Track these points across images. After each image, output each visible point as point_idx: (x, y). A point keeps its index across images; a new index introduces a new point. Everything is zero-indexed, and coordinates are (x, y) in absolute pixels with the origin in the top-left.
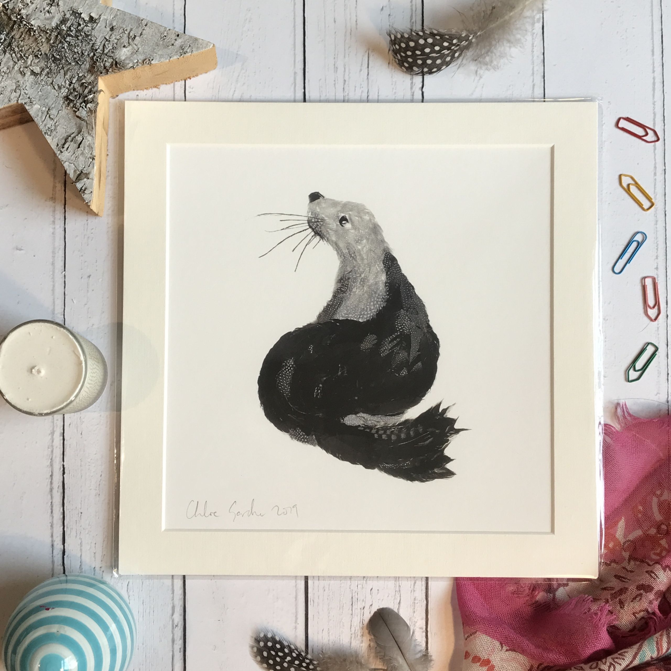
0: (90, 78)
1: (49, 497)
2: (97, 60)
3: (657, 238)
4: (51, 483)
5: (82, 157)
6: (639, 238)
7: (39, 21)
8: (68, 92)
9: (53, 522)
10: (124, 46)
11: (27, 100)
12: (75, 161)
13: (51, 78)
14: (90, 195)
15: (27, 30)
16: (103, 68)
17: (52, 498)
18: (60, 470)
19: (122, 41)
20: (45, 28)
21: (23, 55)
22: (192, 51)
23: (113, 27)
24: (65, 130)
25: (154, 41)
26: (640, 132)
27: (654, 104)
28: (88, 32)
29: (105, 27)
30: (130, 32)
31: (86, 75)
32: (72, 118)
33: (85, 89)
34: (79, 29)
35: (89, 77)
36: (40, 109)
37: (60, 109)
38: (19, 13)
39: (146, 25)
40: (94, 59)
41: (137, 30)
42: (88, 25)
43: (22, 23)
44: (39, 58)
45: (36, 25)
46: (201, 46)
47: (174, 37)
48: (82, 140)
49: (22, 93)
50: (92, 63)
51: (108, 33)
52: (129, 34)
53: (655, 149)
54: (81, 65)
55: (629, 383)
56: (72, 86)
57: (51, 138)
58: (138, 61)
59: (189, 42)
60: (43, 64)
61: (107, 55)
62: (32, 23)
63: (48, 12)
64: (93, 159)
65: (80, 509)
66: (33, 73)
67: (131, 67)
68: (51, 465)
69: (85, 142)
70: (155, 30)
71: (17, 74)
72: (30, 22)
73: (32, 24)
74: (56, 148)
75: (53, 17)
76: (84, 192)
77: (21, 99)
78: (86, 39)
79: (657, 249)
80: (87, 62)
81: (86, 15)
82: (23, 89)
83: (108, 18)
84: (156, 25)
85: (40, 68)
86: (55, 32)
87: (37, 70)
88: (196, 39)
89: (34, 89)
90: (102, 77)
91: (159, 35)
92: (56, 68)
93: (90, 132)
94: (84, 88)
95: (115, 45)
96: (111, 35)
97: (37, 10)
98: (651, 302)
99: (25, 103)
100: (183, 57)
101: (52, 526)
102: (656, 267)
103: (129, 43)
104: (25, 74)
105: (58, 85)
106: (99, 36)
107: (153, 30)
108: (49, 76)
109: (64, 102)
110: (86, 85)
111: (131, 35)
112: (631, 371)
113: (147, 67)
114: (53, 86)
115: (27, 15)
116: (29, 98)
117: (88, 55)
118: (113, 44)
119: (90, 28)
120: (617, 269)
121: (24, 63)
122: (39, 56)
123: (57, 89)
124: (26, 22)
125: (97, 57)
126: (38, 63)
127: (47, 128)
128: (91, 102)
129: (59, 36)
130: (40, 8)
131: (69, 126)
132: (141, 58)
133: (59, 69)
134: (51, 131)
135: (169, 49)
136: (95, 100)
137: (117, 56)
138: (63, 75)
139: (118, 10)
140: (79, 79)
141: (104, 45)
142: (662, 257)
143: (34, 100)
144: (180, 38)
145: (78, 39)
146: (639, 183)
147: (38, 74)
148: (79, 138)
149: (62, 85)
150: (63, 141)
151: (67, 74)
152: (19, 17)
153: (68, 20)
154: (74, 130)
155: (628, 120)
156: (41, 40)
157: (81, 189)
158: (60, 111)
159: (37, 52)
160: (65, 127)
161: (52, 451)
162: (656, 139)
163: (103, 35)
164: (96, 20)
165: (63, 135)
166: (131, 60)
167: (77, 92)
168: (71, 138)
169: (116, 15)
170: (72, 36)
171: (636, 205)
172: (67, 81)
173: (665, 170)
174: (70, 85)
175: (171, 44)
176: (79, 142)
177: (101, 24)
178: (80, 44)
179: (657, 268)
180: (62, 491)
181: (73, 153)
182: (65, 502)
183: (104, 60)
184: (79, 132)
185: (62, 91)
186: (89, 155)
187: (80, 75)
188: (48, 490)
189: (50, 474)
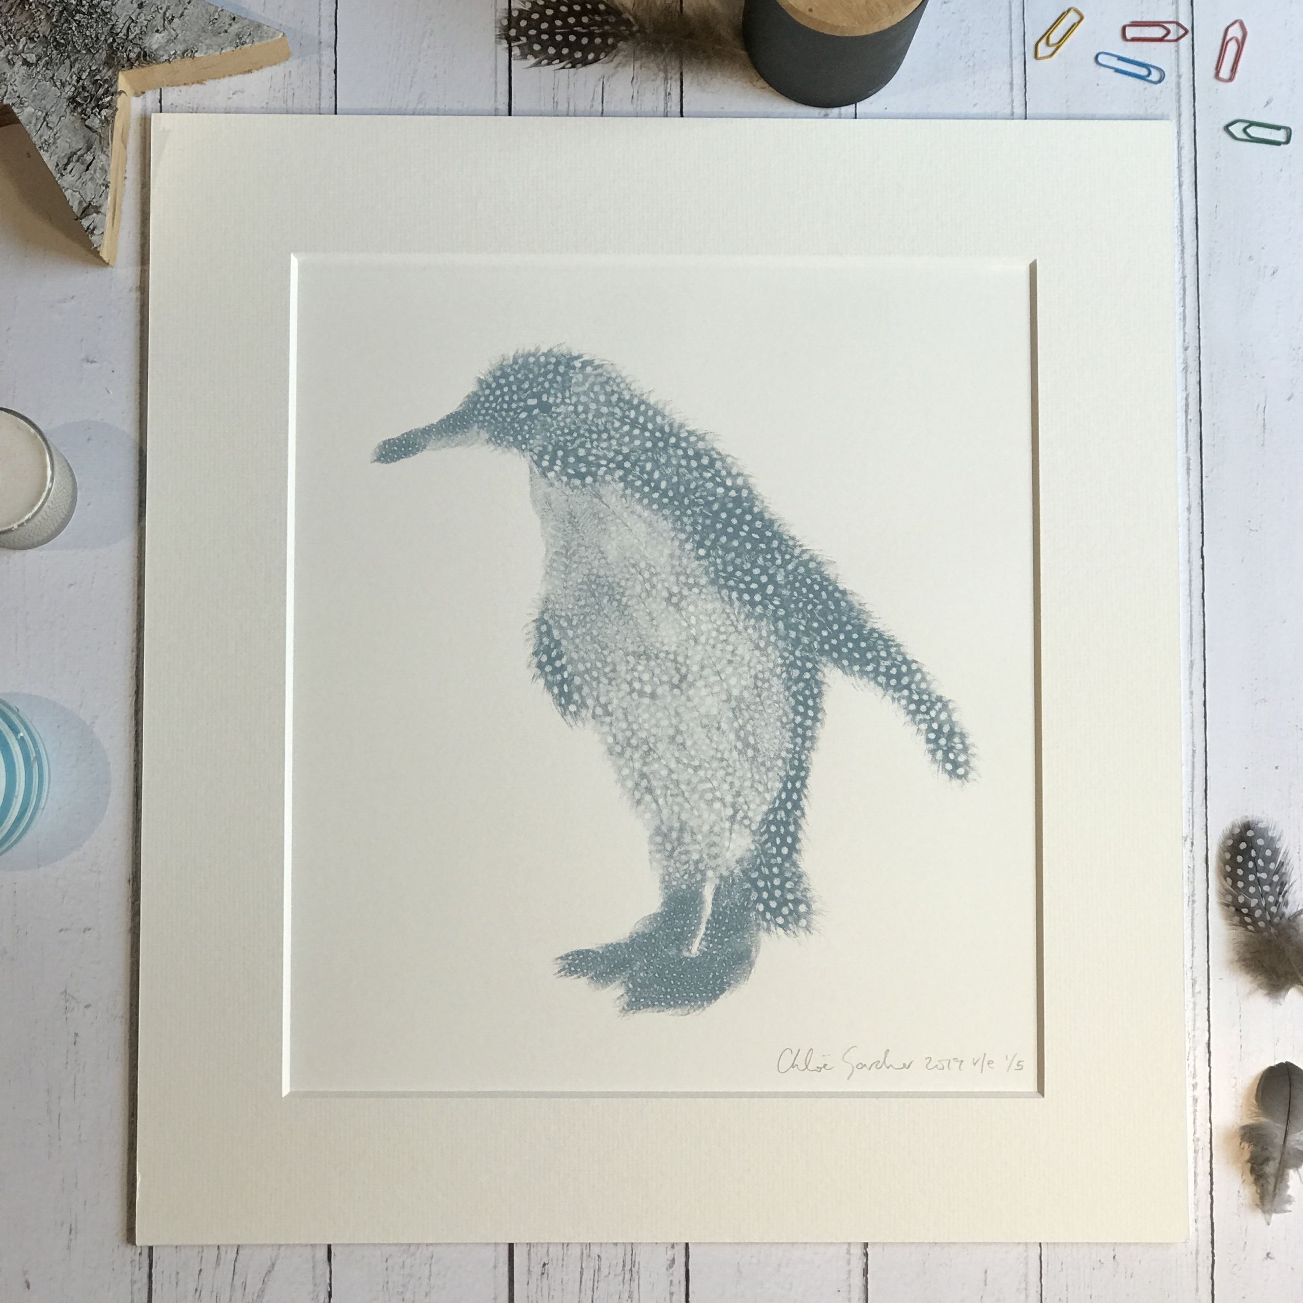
0: (107, 73)
2: (118, 49)
5: (91, 183)
8: (75, 91)
10: (157, 31)
11: (16, 100)
12: (81, 189)
13: (50, 70)
14: (100, 237)
16: (125, 59)
19: (154, 23)
21: (12, 37)
22: (253, 41)
23: (142, 3)
24: (68, 144)
25: (201, 25)
28: (107, 8)
29: (132, 3)
30: (166, 11)
31: (101, 68)
32: (79, 129)
33: (99, 88)
34: (93, 3)
35: (105, 71)
36: (34, 113)
37: (63, 113)
40: (114, 46)
41: (176, 8)
44: (35, 42)
46: (266, 35)
47: (228, 21)
48: (93, 160)
49: (10, 88)
50: (111, 51)
51: (135, 10)
52: (165, 13)
54: (95, 54)
56: (81, 83)
57: (48, 154)
58: (176, 52)
59: (249, 29)
60: (40, 50)
61: (132, 42)
64: (107, 187)
66: (25, 62)
67: (166, 60)
69: (97, 162)
70: (201, 10)
71: (4, 63)
74: (55, 170)
76: (92, 232)
77: (8, 99)
78: (103, 18)
80: (103, 50)
82: (11, 84)
85: (36, 56)
86: (59, 6)
87: (32, 58)
88: (259, 26)
89: (26, 85)
90: (125, 72)
91: (208, 17)
92: (59, 56)
93: (104, 149)
94: (98, 86)
96: (139, 14)
99: (13, 104)
100: (240, 49)
103: (164, 26)
104: (14, 64)
105: (61, 80)
106: (121, 15)
107: (199, 9)
108: (49, 67)
109: (68, 105)
110: (101, 83)
111: (167, 15)
113: (188, 61)
114: (54, 81)
116: (19, 97)
118: (142, 27)
119: (110, 3)
121: (13, 48)
122: (35, 39)
123: (59, 87)
125: (119, 44)
126: (33, 48)
127: (43, 140)
128: (107, 107)
129: (65, 12)
131: (74, 139)
132: (180, 48)
133: (62, 58)
134: (49, 145)
135: (221, 37)
136: (113, 104)
137: (147, 45)
138: (69, 67)
140: (92, 74)
141: (129, 28)
143: (26, 100)
144: (236, 23)
145: (92, 18)
147: (33, 64)
149: (66, 81)
150: (66, 160)
151: (74, 66)
154: (82, 145)
156: (39, 16)
157: (88, 228)
158: (62, 118)
159: (33, 34)
160: (69, 141)
163: (127, 13)
165: (66, 152)
166: (165, 51)
167: (88, 92)
168: (77, 156)
170: (84, 14)
172: (74, 76)
174: (78, 82)
175: (223, 31)
176: (89, 162)
178: (95, 24)
181: (79, 177)
183: (128, 49)
184: (89, 148)
185: (67, 89)
186: (101, 182)
187: (93, 68)
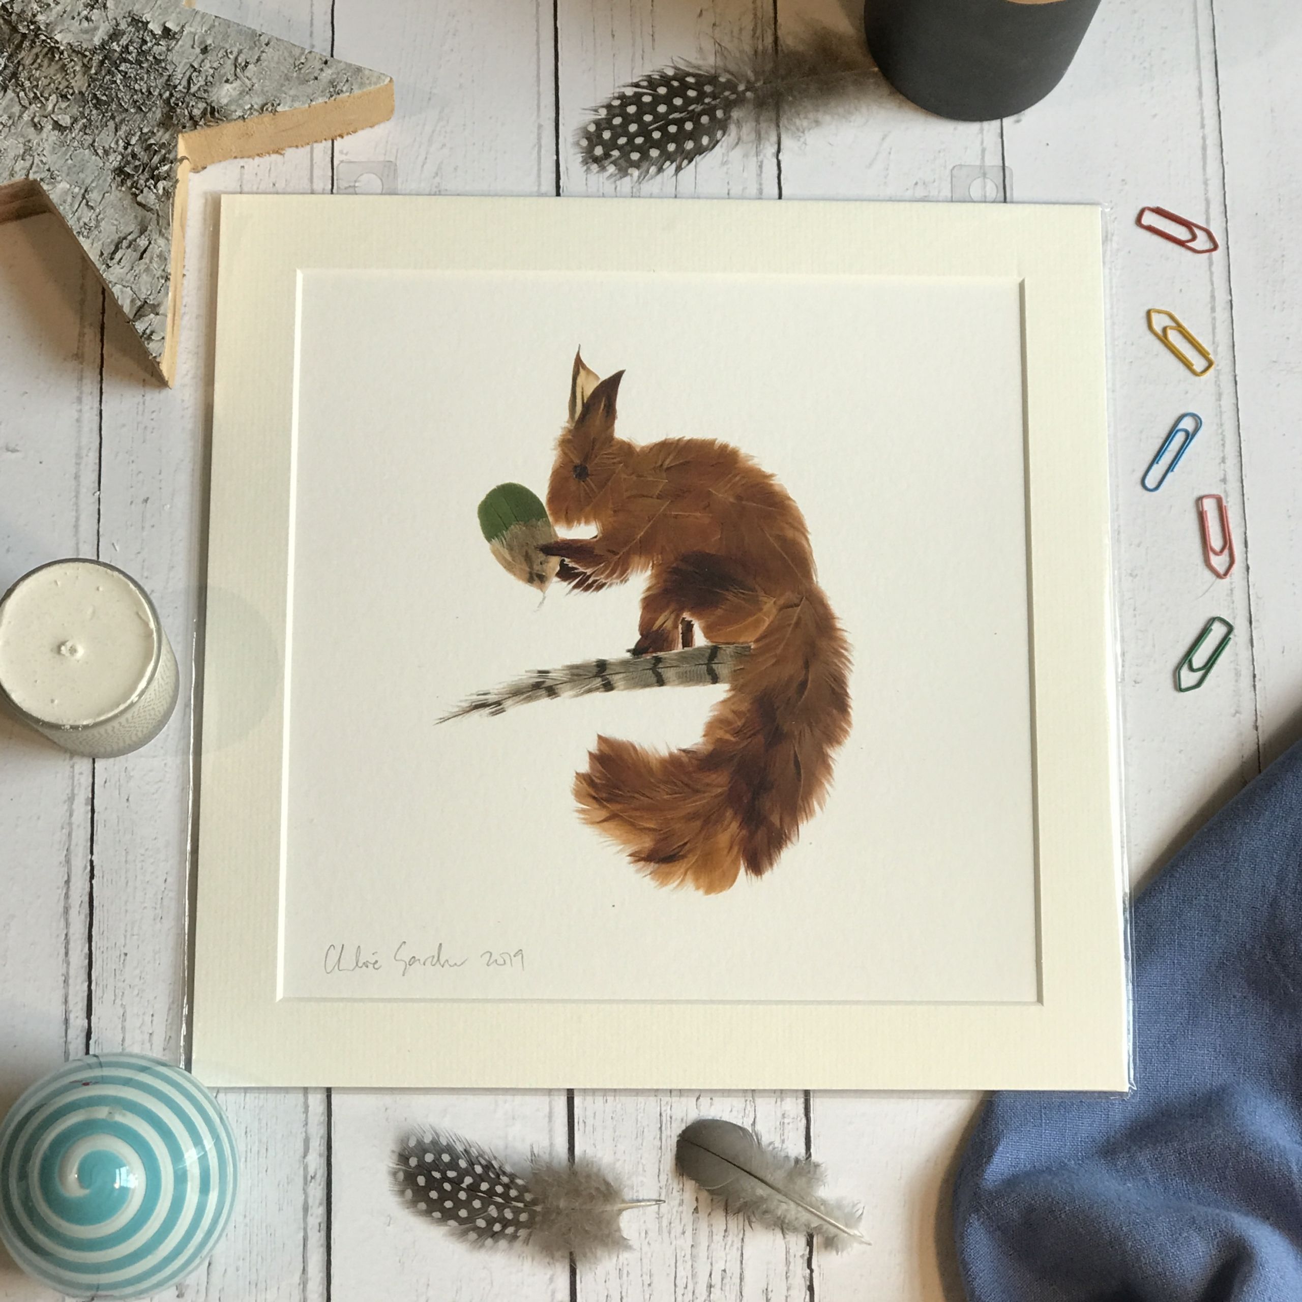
0: (162, 136)
1: (62, 924)
2: (177, 105)
3: (1222, 425)
4: (67, 896)
5: (147, 275)
6: (1188, 424)
7: (70, 35)
8: (122, 159)
9: (68, 973)
10: (227, 81)
11: (46, 174)
12: (133, 282)
13: (89, 135)
14: (160, 344)
15: (46, 49)
16: (187, 118)
17: (67, 925)
18: (84, 871)
19: (223, 72)
20: (82, 47)
21: (39, 95)
22: (352, 89)
23: (206, 47)
24: (115, 227)
25: (283, 72)
26: (1181, 233)
27: (1206, 183)
28: (161, 55)
29: (193, 47)
30: (238, 55)
31: (155, 131)
32: (129, 207)
33: (154, 155)
34: (143, 49)
35: (160, 133)
36: (69, 190)
37: (107, 188)
38: (34, 20)
39: (267, 45)
40: (172, 101)
41: (250, 53)
42: (161, 43)
43: (38, 38)
44: (69, 100)
45: (64, 42)
46: (367, 82)
47: (318, 65)
48: (148, 246)
49: (37, 161)
50: (168, 109)
51: (197, 56)
52: (236, 59)
53: (1211, 264)
54: (147, 113)
55: (1182, 694)
56: (129, 150)
57: (90, 241)
58: (252, 106)
59: (345, 74)
60: (75, 110)
61: (194, 96)
62: (55, 37)
63: (87, 19)
64: (167, 279)
65: (124, 946)
66: (57, 126)
67: (240, 117)
68: (68, 861)
69: (153, 248)
70: (283, 53)
71: (28, 127)
72: (53, 36)
73: (56, 41)
74: (99, 260)
75: (96, 28)
76: (149, 339)
77: (35, 172)
78: (157, 67)
79: (1223, 445)
80: (157, 108)
81: (157, 26)
82: (39, 155)
83: (198, 31)
84: (285, 44)
85: (71, 117)
86: (98, 54)
87: (65, 120)
88: (359, 70)
89: (59, 154)
90: (185, 135)
91: (292, 61)
92: (100, 117)
93: (163, 230)
94: (152, 153)
95: (210, 78)
96: (203, 61)
97: (65, 15)
98: (1216, 541)
99: (42, 180)
100: (335, 100)
101: (66, 981)
102: (1222, 477)
103: (236, 75)
104: (42, 128)
105: (104, 147)
106: (180, 62)
107: (281, 53)
108: (87, 131)
109: (114, 178)
110: (156, 148)
111: (240, 60)
112: (1185, 671)
113: (267, 117)
114: (94, 149)
115: (48, 25)
116: (49, 170)
117: (161, 95)
118: (207, 77)
119: (164, 49)
120: (1151, 482)
121: (40, 108)
122: (69, 97)
123: (101, 155)
124: (45, 36)
126: (66, 108)
127: (82, 224)
128: (165, 179)
129: (106, 61)
130: (72, 11)
131: (122, 221)
132: (257, 101)
133: (105, 119)
134: (89, 229)
135: (309, 86)
136: (172, 175)
137: (214, 98)
138: (114, 130)
139: (216, 17)
140: (143, 138)
141: (190, 78)
142: (1232, 461)
143: (58, 173)
144: (329, 67)
145: (142, 68)
146: (1185, 324)
147: (67, 127)
148: (143, 242)
149: (110, 147)
150: (113, 248)
151: (120, 128)
152: (32, 27)
153: (124, 33)
154: (133, 227)
155: (1159, 212)
156: (72, 67)
157: (144, 332)
158: (106, 195)
159: (65, 90)
160: (115, 223)
161: (70, 835)
162: (1212, 247)
163: (187, 61)
164: (175, 33)
165: (112, 237)
166: (238, 105)
167: (139, 160)
168: (128, 241)
169: (212, 27)
170: (131, 63)
171: (1181, 367)
172: (121, 141)
173: (1231, 301)
174: (126, 148)
175: (313, 77)
176: (142, 249)
177: (184, 42)
178: (146, 76)
179: (1224, 480)
180: (88, 912)
181: (130, 268)
182: (93, 933)
183: (190, 105)
184: (143, 231)
185: (111, 158)
186: (159, 273)
187: (145, 130)
188: (61, 910)
189: (66, 878)
